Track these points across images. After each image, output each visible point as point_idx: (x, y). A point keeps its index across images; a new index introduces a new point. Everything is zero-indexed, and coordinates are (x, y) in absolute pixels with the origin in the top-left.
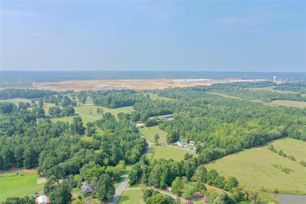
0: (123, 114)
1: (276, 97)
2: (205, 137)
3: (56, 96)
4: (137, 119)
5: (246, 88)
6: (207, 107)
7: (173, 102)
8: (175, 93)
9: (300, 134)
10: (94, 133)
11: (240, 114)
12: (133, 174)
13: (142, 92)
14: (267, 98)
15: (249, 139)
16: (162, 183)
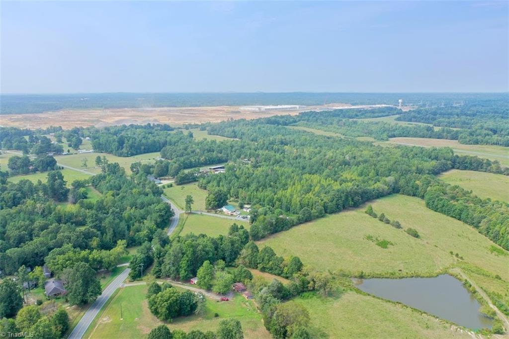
0: (141, 165)
1: (396, 132)
2: (268, 198)
3: (27, 138)
4: (163, 173)
5: (353, 118)
6: (284, 150)
7: (229, 144)
8: (236, 129)
9: (417, 189)
10: (86, 198)
11: (331, 161)
12: (136, 260)
13: (181, 129)
14: (382, 134)
15: (335, 199)
16: (183, 273)
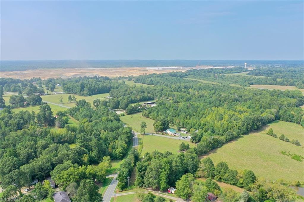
0: (100, 101)
1: (253, 82)
4: (116, 106)
6: (189, 92)
9: (293, 117)
10: (67, 123)
11: (226, 99)
16: (163, 184)
